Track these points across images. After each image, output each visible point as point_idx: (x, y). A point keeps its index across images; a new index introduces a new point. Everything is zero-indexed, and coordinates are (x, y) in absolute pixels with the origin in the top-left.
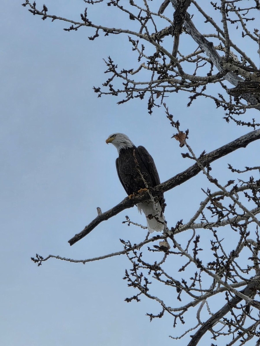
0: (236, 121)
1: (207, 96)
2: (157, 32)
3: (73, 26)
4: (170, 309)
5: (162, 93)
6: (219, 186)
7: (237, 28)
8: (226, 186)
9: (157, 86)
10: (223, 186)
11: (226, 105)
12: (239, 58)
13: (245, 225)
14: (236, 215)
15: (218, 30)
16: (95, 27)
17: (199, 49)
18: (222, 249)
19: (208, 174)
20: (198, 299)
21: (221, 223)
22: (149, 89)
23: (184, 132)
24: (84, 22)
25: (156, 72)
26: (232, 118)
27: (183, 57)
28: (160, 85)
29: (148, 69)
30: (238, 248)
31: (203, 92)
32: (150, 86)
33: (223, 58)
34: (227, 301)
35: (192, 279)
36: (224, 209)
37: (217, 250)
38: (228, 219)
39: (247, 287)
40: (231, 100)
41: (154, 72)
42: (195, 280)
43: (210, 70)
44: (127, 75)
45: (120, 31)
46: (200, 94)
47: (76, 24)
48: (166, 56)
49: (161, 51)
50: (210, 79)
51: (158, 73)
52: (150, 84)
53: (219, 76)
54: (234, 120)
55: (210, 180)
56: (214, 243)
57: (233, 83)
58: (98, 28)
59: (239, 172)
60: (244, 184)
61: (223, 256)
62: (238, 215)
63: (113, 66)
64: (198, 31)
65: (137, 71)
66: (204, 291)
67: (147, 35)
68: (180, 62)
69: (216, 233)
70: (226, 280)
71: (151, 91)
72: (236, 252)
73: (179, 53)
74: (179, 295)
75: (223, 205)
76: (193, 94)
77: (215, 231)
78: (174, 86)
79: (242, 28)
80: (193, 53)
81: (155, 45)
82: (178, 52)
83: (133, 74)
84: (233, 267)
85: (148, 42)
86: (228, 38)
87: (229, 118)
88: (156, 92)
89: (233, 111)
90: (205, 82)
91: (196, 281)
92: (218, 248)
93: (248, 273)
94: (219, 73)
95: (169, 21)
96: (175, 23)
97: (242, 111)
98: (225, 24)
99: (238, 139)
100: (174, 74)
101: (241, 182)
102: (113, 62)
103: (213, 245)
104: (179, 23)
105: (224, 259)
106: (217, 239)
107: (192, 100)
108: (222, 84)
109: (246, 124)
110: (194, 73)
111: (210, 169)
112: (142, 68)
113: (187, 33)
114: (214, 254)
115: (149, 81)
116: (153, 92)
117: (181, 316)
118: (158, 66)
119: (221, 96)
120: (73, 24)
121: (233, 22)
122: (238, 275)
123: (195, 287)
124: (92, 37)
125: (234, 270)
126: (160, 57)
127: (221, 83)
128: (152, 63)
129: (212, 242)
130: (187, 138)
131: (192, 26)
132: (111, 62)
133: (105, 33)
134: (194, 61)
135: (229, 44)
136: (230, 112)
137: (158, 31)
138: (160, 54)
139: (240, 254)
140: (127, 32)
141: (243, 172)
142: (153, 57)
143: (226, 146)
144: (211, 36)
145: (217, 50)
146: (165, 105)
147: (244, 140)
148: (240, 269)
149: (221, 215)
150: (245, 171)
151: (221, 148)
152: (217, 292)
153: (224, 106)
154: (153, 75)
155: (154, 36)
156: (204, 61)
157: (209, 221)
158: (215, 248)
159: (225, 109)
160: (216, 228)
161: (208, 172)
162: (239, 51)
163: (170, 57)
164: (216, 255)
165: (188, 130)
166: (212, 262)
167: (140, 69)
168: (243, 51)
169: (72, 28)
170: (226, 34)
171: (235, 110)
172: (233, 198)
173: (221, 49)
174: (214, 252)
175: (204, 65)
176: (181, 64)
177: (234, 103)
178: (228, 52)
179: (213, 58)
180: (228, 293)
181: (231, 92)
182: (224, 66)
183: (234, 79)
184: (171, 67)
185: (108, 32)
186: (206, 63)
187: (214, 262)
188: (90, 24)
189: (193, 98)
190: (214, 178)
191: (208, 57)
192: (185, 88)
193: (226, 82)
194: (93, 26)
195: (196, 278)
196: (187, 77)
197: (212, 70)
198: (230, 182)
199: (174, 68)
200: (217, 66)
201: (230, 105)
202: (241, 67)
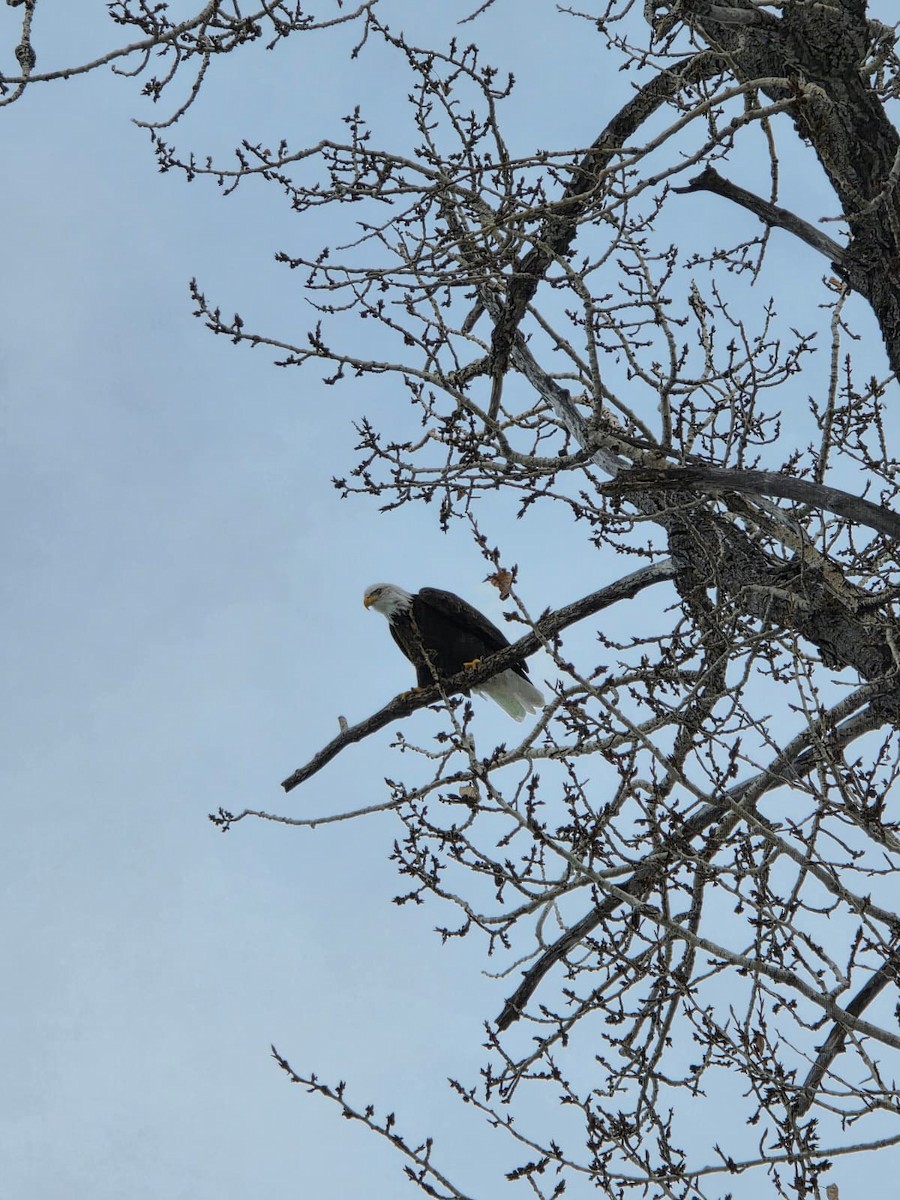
0: (614, 545)
1: (556, 497)
2: (458, 369)
3: (292, 356)
4: (481, 919)
5: (468, 491)
6: (577, 678)
7: (617, 361)
8: (591, 678)
9: (458, 476)
10: (585, 677)
11: (596, 516)
12: (620, 420)
13: (631, 755)
14: (611, 733)
15: (580, 364)
16: (337, 358)
17: (543, 403)
18: (584, 800)
19: (555, 654)
20: (538, 899)
21: (585, 747)
22: (442, 482)
23: (509, 570)
24: (315, 349)
25: (456, 449)
26: (606, 540)
27: (510, 417)
28: (464, 474)
29: (442, 440)
30: (617, 797)
31: (548, 490)
32: (445, 476)
33: (588, 421)
34: (593, 905)
35: (525, 859)
36: (589, 721)
37: (576, 802)
38: (599, 741)
39: (635, 876)
40: (605, 504)
41: (452, 449)
42: (532, 861)
43: (564, 443)
44: (399, 455)
45: (385, 368)
46: (543, 493)
47: (298, 352)
48: (475, 417)
49: (467, 408)
50: (563, 463)
51: (461, 450)
52: (445, 472)
53: (581, 459)
54: (611, 542)
55: (559, 665)
56: (570, 788)
57: (608, 470)
58: (343, 361)
59: (619, 647)
60: (630, 672)
61: (587, 815)
62: (616, 733)
63: (372, 436)
64: (539, 368)
65: (421, 445)
66: (550, 884)
67: (438, 376)
68: (503, 428)
69: (573, 769)
70: (591, 863)
71: (447, 486)
72: (613, 805)
73: (503, 411)
74: (500, 892)
75: (587, 713)
76: (528, 493)
77: (572, 765)
78: (491, 477)
79: (628, 361)
80: (530, 409)
81: (455, 395)
82: (501, 407)
83: (412, 450)
84: (608, 836)
85: (442, 390)
86: (598, 382)
87: (601, 540)
88: (456, 488)
89: (608, 526)
90: (553, 469)
91: (533, 864)
92: (578, 798)
93: (637, 848)
94: (581, 451)
95: (484, 347)
96: (494, 352)
97: (626, 525)
98: (594, 355)
99: (618, 582)
100: (492, 451)
101: (624, 668)
102: (371, 428)
103: (568, 793)
104: (502, 352)
105: (588, 821)
106: (576, 781)
107: (526, 505)
108: (588, 473)
109: (634, 551)
110: (532, 450)
111: (558, 644)
112: (431, 439)
113: (518, 370)
114: (570, 811)
115: (443, 466)
116: (451, 488)
117: (504, 933)
118: (462, 436)
119: (585, 496)
120: (294, 353)
121: (609, 350)
122: (617, 853)
123: (532, 876)
124: (331, 378)
125: (608, 841)
126: (464, 419)
127: (585, 470)
128: (449, 431)
129: (566, 787)
130: (515, 582)
131: (528, 357)
132: (368, 428)
133: (356, 371)
134: (532, 426)
135: (601, 391)
136: (604, 529)
137: (462, 367)
138: (465, 413)
139: (621, 809)
140: (398, 369)
141: (626, 647)
142: (450, 419)
143: (595, 596)
144: (566, 377)
145: (577, 405)
146: (470, 516)
147: (631, 584)
148: (622, 840)
149: (584, 732)
150: (630, 646)
151: (584, 599)
152: (574, 885)
153: (591, 517)
154: (450, 455)
155: (452, 377)
156: (552, 427)
157: (558, 745)
158: (571, 799)
159: (592, 524)
160: (574, 757)
161: (556, 649)
162: (622, 408)
163: (485, 419)
164: (573, 812)
165: (516, 566)
166: (565, 826)
167: (426, 440)
168: (628, 406)
169: (290, 361)
170: (594, 372)
171: (613, 524)
172: (604, 701)
173: (586, 402)
174: (570, 806)
175: (552, 434)
176: (506, 432)
177: (610, 510)
178: (599, 410)
179: (570, 421)
180: (597, 888)
181: (603, 490)
182: (591, 438)
183: (611, 464)
184: (486, 437)
185: (362, 369)
186: (555, 431)
187: (569, 826)
188: (326, 354)
189: (528, 501)
190: (567, 662)
191: (559, 419)
192: (513, 482)
193: (593, 469)
194: (332, 357)
195: (533, 857)
196: (517, 458)
197: (568, 444)
198: (600, 670)
199: (492, 441)
200: (576, 437)
201: (603, 515)
202: (624, 439)
